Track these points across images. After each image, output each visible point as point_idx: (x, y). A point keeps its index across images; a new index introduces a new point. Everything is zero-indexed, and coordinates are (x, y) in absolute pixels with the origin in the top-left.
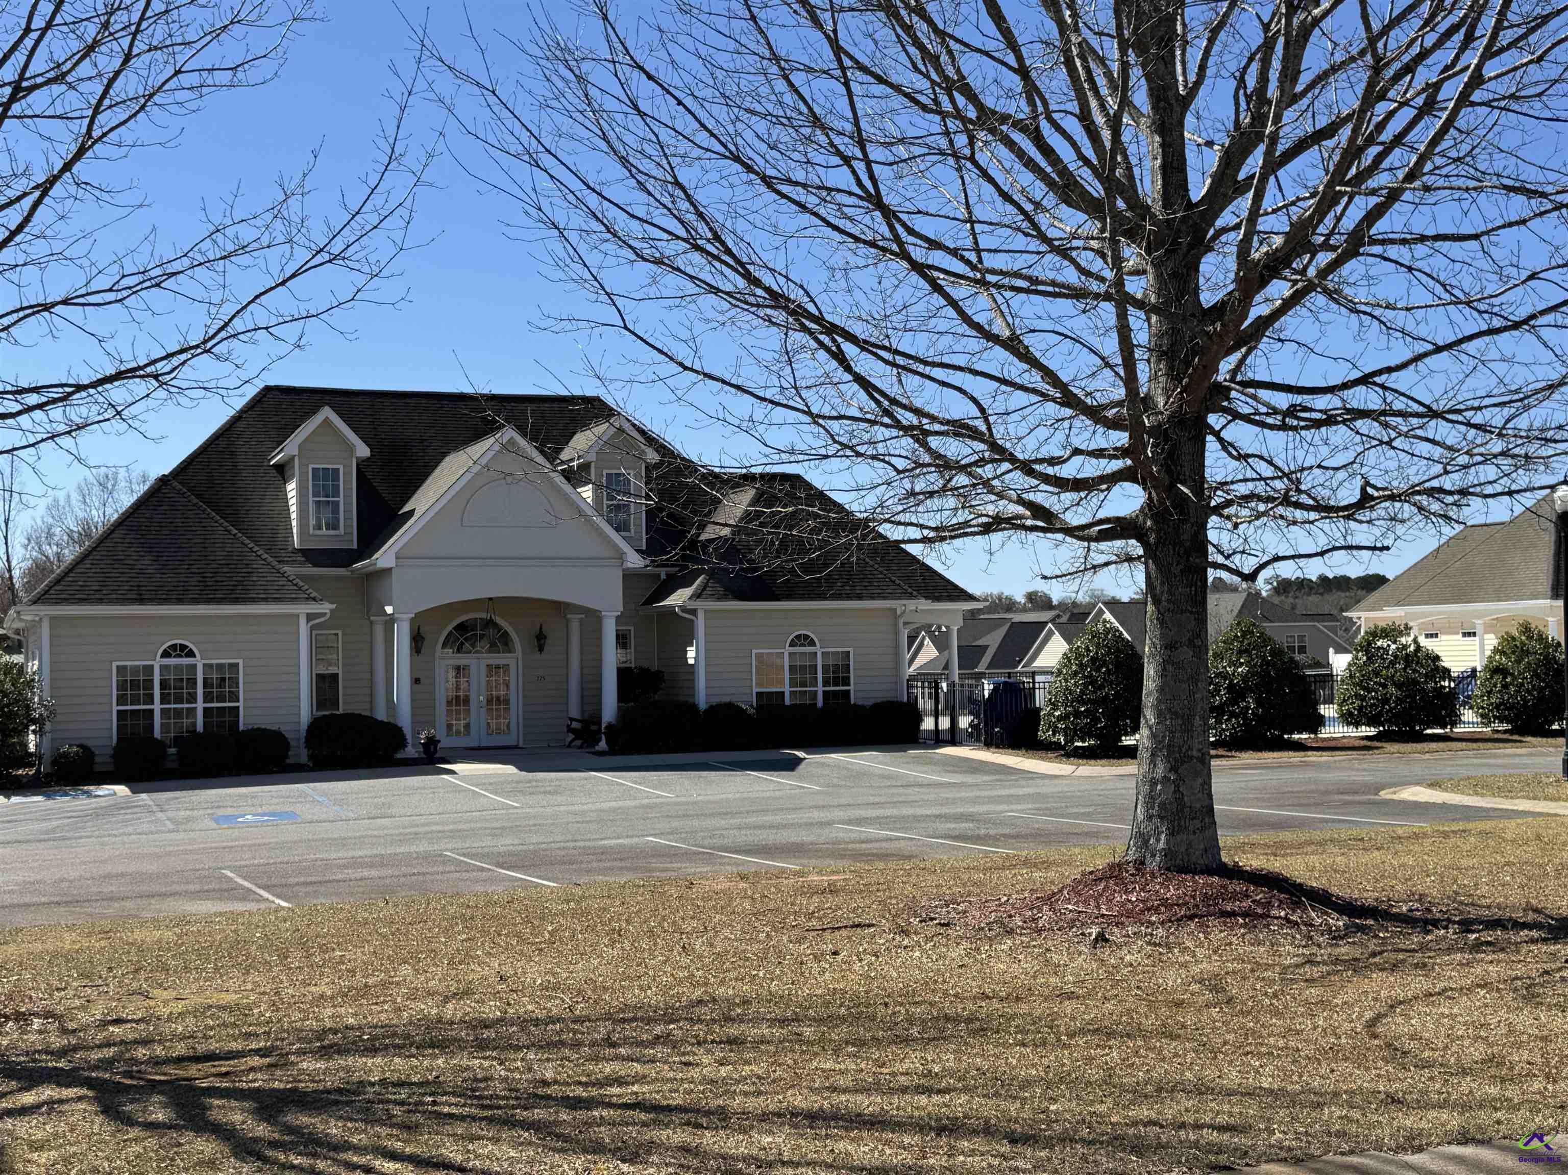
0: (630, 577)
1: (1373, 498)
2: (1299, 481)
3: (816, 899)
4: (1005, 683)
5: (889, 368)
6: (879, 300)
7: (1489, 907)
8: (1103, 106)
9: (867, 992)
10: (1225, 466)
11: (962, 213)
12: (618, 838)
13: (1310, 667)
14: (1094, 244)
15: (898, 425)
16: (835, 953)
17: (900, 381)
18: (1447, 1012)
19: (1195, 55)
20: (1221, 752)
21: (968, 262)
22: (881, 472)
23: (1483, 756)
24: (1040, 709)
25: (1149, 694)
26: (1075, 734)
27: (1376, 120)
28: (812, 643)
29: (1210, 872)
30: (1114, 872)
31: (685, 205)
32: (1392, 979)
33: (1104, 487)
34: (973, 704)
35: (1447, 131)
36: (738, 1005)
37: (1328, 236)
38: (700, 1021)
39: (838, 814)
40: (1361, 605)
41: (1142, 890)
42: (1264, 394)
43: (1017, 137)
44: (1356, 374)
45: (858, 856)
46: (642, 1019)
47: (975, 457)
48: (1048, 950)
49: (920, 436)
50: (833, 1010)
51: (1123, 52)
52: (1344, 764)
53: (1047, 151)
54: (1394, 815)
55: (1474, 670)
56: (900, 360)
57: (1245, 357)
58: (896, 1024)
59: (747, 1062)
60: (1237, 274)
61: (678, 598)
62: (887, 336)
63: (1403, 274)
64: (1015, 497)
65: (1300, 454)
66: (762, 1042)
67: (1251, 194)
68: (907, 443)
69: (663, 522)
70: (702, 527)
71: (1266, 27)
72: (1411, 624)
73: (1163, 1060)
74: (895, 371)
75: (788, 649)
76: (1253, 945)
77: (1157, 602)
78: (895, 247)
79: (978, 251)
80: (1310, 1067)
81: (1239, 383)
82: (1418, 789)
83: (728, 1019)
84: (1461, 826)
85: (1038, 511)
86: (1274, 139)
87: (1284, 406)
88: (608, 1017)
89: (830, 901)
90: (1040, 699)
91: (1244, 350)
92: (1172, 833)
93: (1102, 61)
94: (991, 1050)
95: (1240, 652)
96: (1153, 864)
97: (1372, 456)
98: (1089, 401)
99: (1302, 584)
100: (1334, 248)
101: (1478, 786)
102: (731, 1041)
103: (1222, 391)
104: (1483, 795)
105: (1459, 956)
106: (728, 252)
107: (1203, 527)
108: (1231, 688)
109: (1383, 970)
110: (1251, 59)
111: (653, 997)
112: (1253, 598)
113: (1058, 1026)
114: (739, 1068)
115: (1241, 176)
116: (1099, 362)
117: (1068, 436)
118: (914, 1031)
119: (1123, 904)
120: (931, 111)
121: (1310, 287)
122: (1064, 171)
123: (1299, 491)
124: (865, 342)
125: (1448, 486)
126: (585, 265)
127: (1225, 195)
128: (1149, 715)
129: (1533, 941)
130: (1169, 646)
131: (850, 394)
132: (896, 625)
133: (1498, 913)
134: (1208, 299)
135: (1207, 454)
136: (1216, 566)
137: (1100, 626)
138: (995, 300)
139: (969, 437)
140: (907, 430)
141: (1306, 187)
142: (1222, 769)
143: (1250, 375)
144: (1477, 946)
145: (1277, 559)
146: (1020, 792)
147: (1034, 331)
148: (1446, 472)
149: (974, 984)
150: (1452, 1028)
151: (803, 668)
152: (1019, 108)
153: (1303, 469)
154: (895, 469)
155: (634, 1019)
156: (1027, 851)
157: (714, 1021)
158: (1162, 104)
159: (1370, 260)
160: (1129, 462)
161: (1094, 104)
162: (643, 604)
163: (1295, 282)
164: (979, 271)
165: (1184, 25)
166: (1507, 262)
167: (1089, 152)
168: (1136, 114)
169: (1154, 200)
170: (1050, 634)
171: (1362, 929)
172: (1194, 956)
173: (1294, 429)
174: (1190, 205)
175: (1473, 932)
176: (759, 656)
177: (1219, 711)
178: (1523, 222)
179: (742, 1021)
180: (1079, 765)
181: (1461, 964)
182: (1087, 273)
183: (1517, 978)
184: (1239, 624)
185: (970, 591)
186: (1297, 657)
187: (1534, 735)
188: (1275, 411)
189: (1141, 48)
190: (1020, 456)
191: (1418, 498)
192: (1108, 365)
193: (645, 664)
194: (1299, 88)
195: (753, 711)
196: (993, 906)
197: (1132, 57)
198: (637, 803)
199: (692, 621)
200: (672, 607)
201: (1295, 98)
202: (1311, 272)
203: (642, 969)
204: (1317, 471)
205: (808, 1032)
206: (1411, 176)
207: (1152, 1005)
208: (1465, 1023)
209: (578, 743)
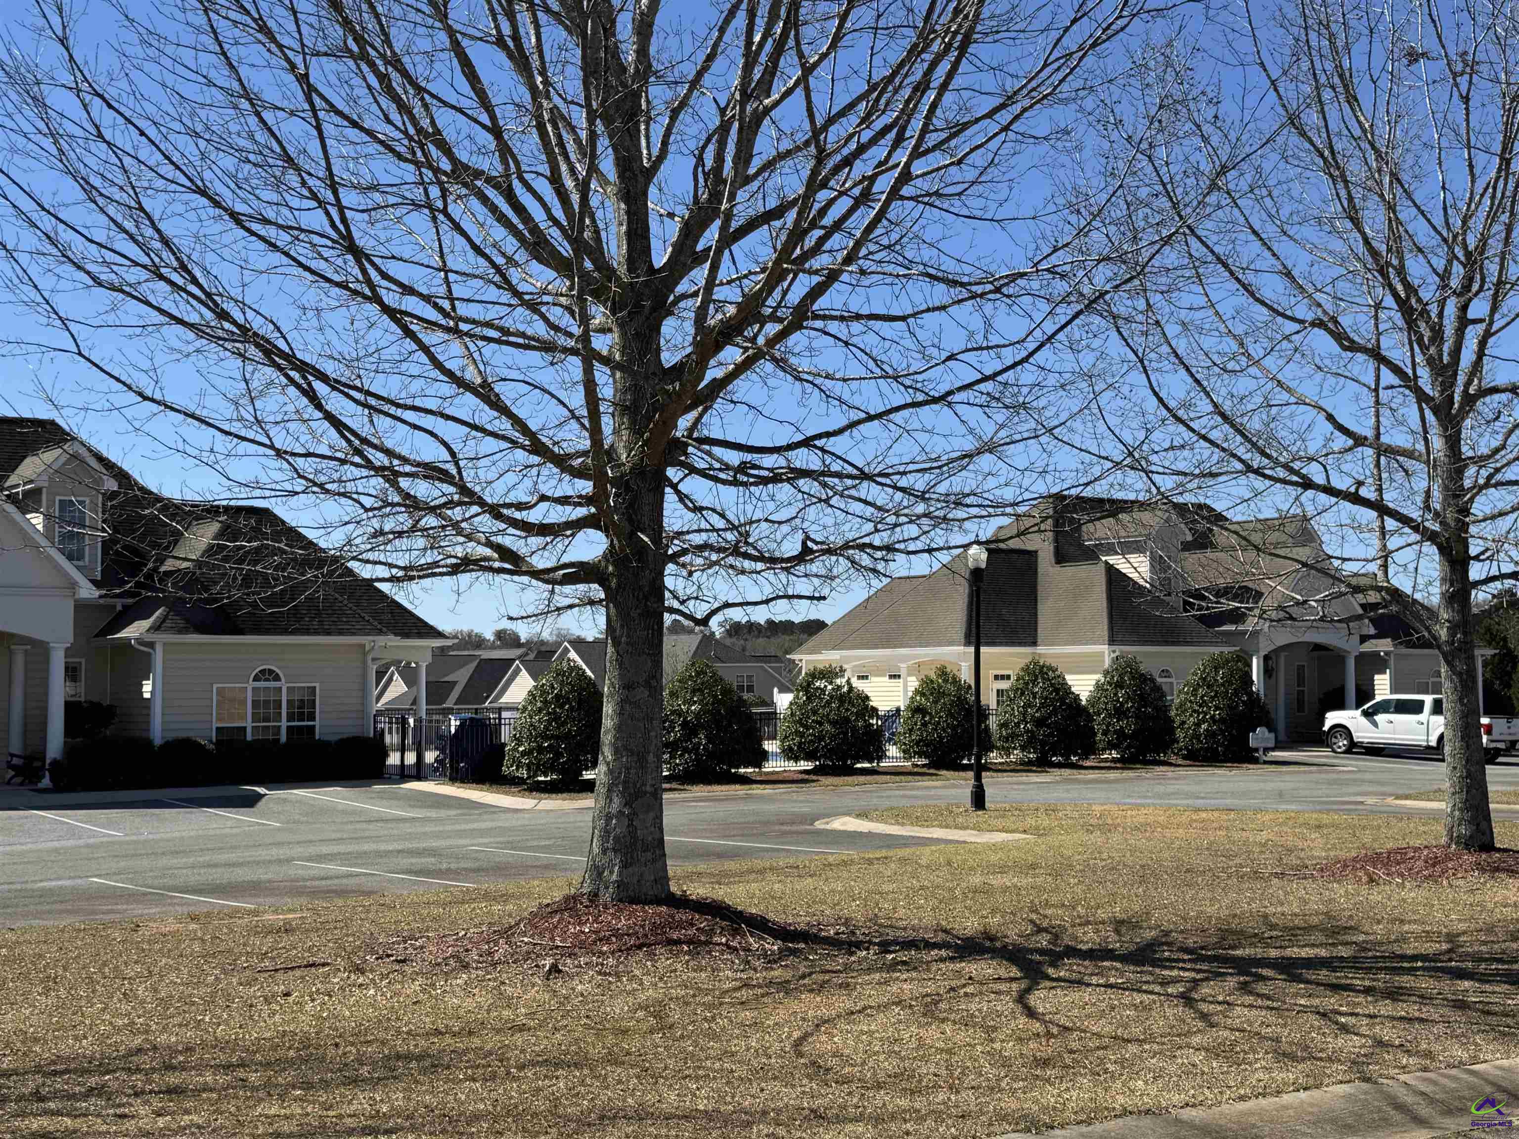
0: (81, 607)
1: (812, 551)
2: (748, 534)
3: (270, 939)
4: (471, 719)
5: (360, 408)
6: (351, 341)
7: (905, 929)
8: (572, 170)
9: (317, 1033)
10: (681, 517)
11: (436, 261)
12: (59, 879)
13: (757, 705)
14: (563, 300)
15: (369, 464)
16: (287, 994)
17: (371, 421)
18: (865, 1029)
19: (657, 131)
20: (674, 785)
21: (441, 310)
22: (349, 509)
23: (904, 788)
24: (504, 745)
25: (606, 733)
26: (538, 768)
27: (817, 206)
28: (277, 678)
29: (658, 902)
30: (570, 904)
31: (149, 232)
32: (818, 999)
33: (569, 532)
34: (441, 741)
35: (880, 221)
36: (181, 1052)
37: (776, 309)
38: (138, 1070)
39: (298, 850)
40: (804, 647)
41: (596, 921)
42: (717, 451)
43: (491, 193)
44: (799, 437)
45: (315, 893)
46: (75, 1071)
47: (443, 500)
48: (503, 983)
49: (391, 476)
50: (281, 1053)
51: (591, 121)
52: (784, 797)
53: (520, 209)
54: (827, 844)
55: (898, 710)
56: (372, 401)
57: (701, 416)
58: (346, 1065)
59: (187, 1112)
60: (695, 338)
61: (134, 631)
62: (359, 376)
63: (841, 349)
64: (483, 540)
65: (749, 508)
66: (204, 1090)
67: (708, 265)
68: (377, 483)
69: (117, 553)
70: (161, 561)
71: (723, 111)
72: (845, 666)
73: (607, 1088)
74: (366, 411)
75: (251, 684)
76: (695, 971)
77: (616, 643)
78: (367, 292)
79: (452, 300)
80: (742, 1088)
81: (695, 440)
82: (847, 819)
83: (170, 1067)
84: (884, 853)
85: (505, 553)
86: (729, 216)
87: (736, 463)
88: (38, 1070)
89: (285, 941)
90: (505, 735)
91: (700, 409)
92: (625, 866)
93: (573, 129)
94: (441, 1086)
95: (694, 692)
96: (606, 896)
97: (812, 512)
98: (556, 449)
99: (751, 627)
100: (780, 320)
101: (900, 816)
102: (173, 1091)
103: (680, 446)
104: (903, 824)
105: (877, 976)
106: (195, 281)
107: (661, 574)
108: (685, 725)
109: (811, 991)
110: (708, 140)
111: (87, 1046)
112: (708, 639)
113: (509, 1059)
114: (178, 1118)
115: (700, 247)
116: (566, 413)
117: (536, 483)
118: (364, 1071)
119: (576, 935)
120: (406, 160)
121: (759, 355)
122: (535, 229)
123: (747, 543)
124: (336, 381)
125: (877, 543)
126: (36, 287)
127: (685, 265)
128: (607, 752)
129: (942, 960)
130: (627, 686)
131: (320, 431)
132: (364, 663)
133: (911, 934)
134: (669, 358)
135: (665, 505)
136: (672, 610)
137: (564, 664)
138: (467, 348)
139: (440, 479)
140: (379, 470)
141: (758, 263)
142: (674, 802)
143: (706, 432)
144: (893, 966)
145: (727, 605)
146: (483, 825)
147: (505, 380)
148: (877, 531)
149: (428, 1020)
150: (870, 1043)
151: (267, 702)
152: (491, 165)
153: (751, 522)
154: (363, 506)
155: (67, 1071)
156: (488, 885)
157: (154, 1070)
158: (627, 174)
159: (813, 333)
160: (593, 510)
161: (564, 168)
162: (97, 636)
163: (746, 349)
164: (452, 318)
165: (648, 102)
166: (929, 343)
167: (558, 213)
168: (604, 181)
169: (619, 263)
170: (517, 672)
171: (794, 952)
172: (641, 984)
173: (745, 484)
174: (651, 270)
175: (891, 952)
176: (220, 691)
177: (672, 747)
178: (943, 308)
179: (184, 1069)
180: (541, 799)
181: (879, 983)
182: (556, 328)
183: (927, 995)
184: (693, 664)
185: (440, 628)
186: (745, 696)
187: (948, 768)
188: (727, 467)
189: (608, 121)
190: (489, 500)
191: (851, 552)
192: (574, 416)
193: (95, 699)
194: (752, 171)
195: (212, 746)
196: (450, 940)
197: (600, 127)
198: (81, 842)
199: (149, 654)
200: (128, 639)
201: (748, 180)
202: (761, 341)
203: (78, 1018)
204: (764, 525)
205: (253, 1077)
206: (849, 260)
207: (599, 1034)
208: (881, 1040)
209: (18, 780)
